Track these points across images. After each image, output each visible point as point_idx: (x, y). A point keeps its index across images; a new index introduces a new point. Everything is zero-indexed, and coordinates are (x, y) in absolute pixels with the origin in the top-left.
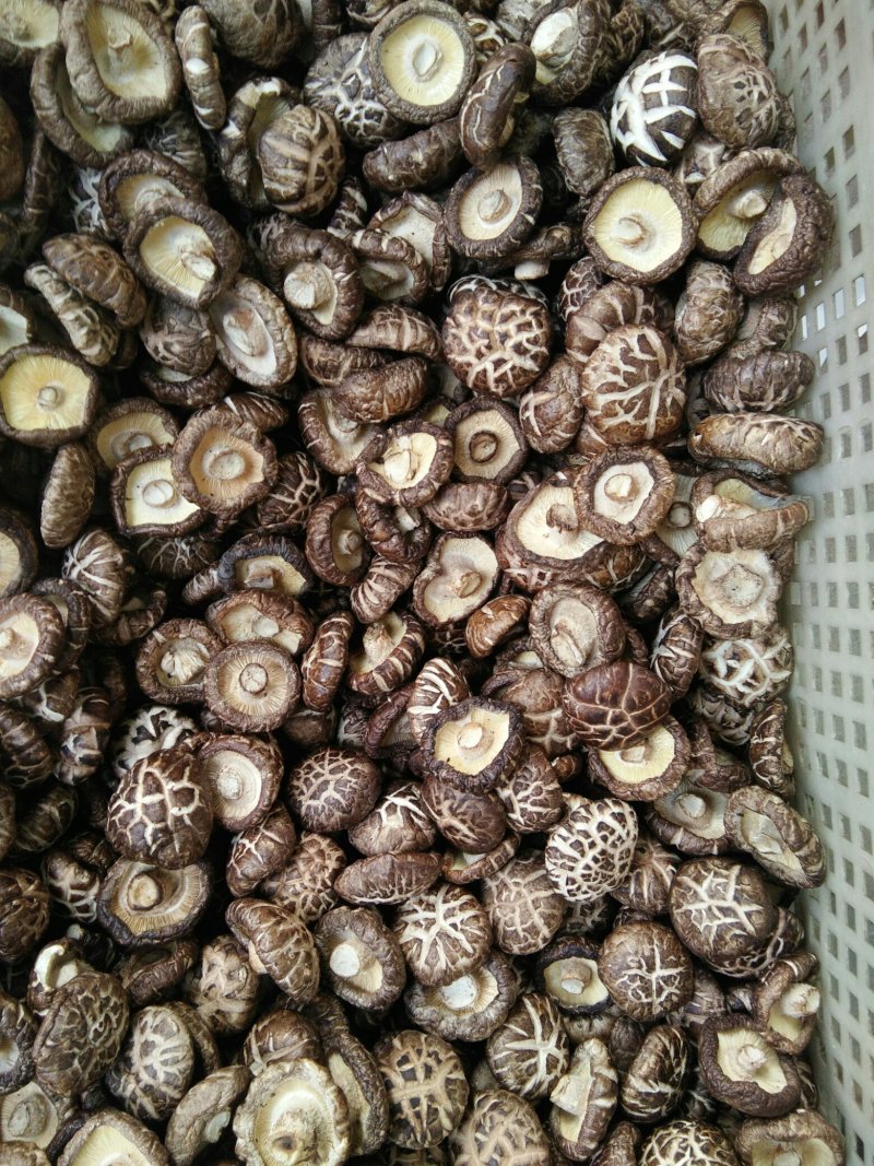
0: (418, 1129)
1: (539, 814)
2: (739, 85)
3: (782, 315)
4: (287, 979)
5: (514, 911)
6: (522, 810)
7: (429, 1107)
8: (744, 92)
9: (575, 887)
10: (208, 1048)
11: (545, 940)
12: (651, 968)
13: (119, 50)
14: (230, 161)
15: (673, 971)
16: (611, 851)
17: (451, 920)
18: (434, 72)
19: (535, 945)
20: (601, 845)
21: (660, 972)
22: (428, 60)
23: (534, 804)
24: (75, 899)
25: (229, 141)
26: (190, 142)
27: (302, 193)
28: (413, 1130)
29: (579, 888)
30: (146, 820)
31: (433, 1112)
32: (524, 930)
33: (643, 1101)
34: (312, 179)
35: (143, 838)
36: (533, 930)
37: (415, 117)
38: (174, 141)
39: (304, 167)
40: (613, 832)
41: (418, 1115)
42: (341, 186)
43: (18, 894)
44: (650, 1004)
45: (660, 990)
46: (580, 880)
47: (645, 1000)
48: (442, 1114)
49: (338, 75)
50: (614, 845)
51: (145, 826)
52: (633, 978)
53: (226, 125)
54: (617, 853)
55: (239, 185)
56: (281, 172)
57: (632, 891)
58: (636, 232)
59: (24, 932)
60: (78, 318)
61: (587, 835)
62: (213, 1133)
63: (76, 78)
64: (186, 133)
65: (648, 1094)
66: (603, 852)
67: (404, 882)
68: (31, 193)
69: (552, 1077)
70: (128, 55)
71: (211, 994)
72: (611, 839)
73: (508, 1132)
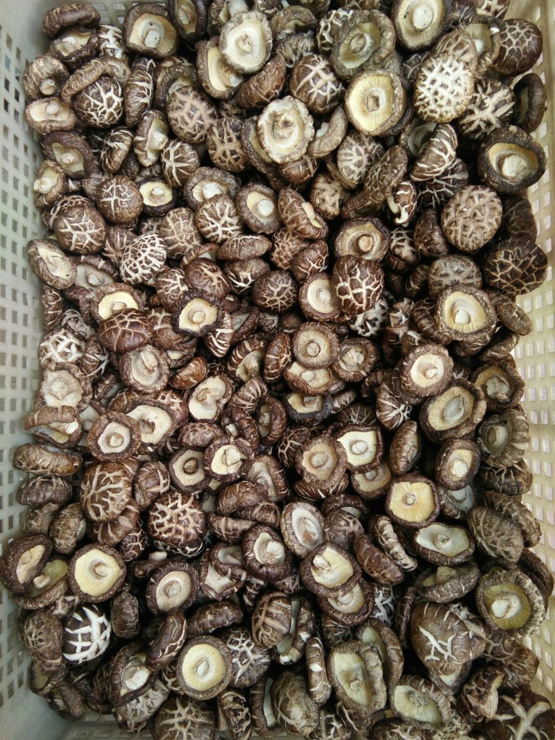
0: (228, 127)
1: (167, 278)
2: (41, 640)
3: (31, 525)
4: (291, 200)
5: (184, 229)
6: (176, 280)
7: (223, 138)
8: (39, 637)
9: (152, 242)
10: (330, 167)
11: (169, 215)
12: (116, 201)
13: (356, 679)
14: (308, 620)
15: (105, 200)
16: (133, 259)
17: (214, 226)
18: (200, 661)
19: (174, 213)
20: (137, 263)
21: (112, 200)
22: (201, 668)
23: (170, 283)
24: (403, 241)
25: (307, 630)
26: (328, 632)
27: (271, 600)
28: (231, 127)
29: (150, 241)
30: (360, 280)
31: (221, 135)
32: (179, 220)
33: (121, 138)
34: (265, 608)
35: (361, 272)
36: (174, 220)
37: (211, 639)
38: (336, 632)
39: (268, 614)
40: (131, 268)
41: (228, 134)
42: (255, 606)
43: (426, 245)
44: (117, 184)
45: (112, 191)
46: (148, 245)
47: (119, 186)
48: (217, 135)
49: (251, 665)
50: (131, 262)
51: (360, 277)
52: (125, 197)
53: (308, 639)
54: (130, 258)
55: (306, 608)
56: (280, 612)
57: (125, 238)
58: (98, 570)
59: (422, 226)
60: (387, 539)
61: (143, 267)
62: (325, 126)
63: (377, 665)
64: (329, 637)
65: (119, 141)
66: (136, 258)
67: (235, 246)
68: (408, 607)
69: (168, 149)
70: (352, 677)
71: (333, 192)
72: (132, 265)
73: (187, 124)
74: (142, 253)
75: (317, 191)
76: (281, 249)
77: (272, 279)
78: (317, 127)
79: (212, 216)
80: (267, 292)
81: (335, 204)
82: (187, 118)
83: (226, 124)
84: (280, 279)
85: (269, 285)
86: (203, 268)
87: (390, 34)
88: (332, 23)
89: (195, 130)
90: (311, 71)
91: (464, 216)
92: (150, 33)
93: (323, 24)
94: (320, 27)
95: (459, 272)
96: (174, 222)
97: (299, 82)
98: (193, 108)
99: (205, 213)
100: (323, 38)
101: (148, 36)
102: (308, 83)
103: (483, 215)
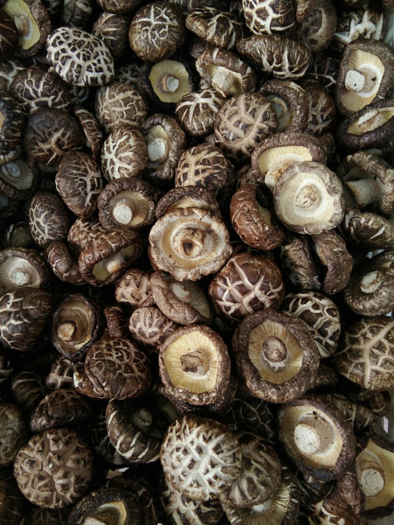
0: (212, 171)
1: (45, 84)
4: (113, 245)
5: (114, 111)
6: (43, 95)
7: (201, 164)
9: (93, 67)
11: (134, 94)
12: (149, 24)
15: (152, 10)
16: (70, 41)
19: (138, 101)
20: (65, 46)
21: (152, 19)
23: (38, 87)
28: (212, 175)
29: (94, 64)
30: (8, 323)
31: (205, 162)
32: (126, 105)
35: (17, 325)
36: (126, 101)
40: (58, 38)
41: (204, 171)
44: (170, 26)
45: (162, 19)
46: (89, 63)
47: (167, 29)
48: (207, 157)
50: (67, 38)
51: (10, 324)
52: (153, 36)
54: (73, 37)
61: (57, 54)
66: (69, 45)
69: (213, 96)
72: (62, 39)
73: (229, 118)
74: (76, 53)
75: (139, 277)
76: (82, 229)
77: (53, 217)
79: (121, 146)
80: (40, 210)
81: (125, 297)
82: (235, 119)
83: (217, 168)
84: (54, 226)
85: (47, 212)
86: (61, 131)
87: (275, 398)
88: (320, 315)
89: (223, 130)
90: (254, 283)
91: (44, 464)
92: (362, 78)
93: (325, 302)
94: (321, 298)
96: (124, 100)
97: (241, 266)
98: (247, 127)
99: (125, 138)
100: (305, 300)
101: (358, 74)
102: (239, 279)
103: (39, 488)
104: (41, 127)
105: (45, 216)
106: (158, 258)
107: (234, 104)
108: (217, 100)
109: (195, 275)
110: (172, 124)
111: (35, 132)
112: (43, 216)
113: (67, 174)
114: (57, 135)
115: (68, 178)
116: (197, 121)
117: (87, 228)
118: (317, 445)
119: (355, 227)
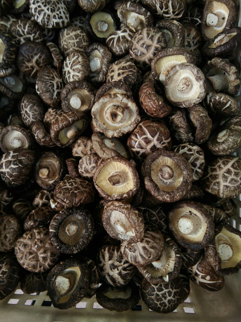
74: (47, 7)
75: (85, 141)
76: (52, 113)
77: (35, 107)
78: (113, 139)
79: (74, 62)
80: (27, 104)
81: (77, 154)
82: (141, 42)
83: (131, 71)
84: (35, 113)
85: (31, 105)
86: (39, 55)
87: (168, 199)
88: (193, 154)
89: (134, 50)
90: (153, 137)
91: (32, 246)
92: (216, 18)
93: (195, 148)
94: (193, 146)
95: (6, 237)
96: (75, 35)
97: (146, 127)
98: (148, 47)
99: (76, 57)
100: (183, 147)
101: (214, 16)
102: (144, 134)
103: (30, 259)
104: (27, 53)
105: (30, 107)
106: (97, 125)
107: (141, 34)
108: (131, 33)
109: (119, 133)
110: (104, 49)
111: (23, 56)
112: (29, 107)
113: (42, 79)
114: (36, 58)
115: (43, 81)
116: (119, 46)
117: (55, 112)
118: (192, 228)
119: (213, 102)
